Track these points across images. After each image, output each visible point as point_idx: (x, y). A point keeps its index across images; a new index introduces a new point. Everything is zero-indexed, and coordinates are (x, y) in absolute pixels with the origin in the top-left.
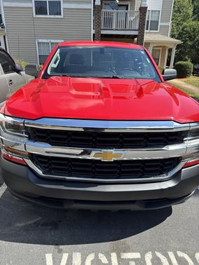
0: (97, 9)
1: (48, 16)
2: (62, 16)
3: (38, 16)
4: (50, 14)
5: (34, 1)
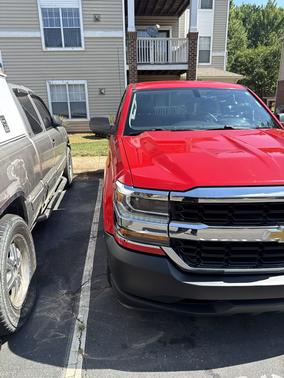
0: (131, 38)
1: (63, 49)
2: (83, 48)
3: (49, 49)
4: (66, 46)
5: (42, 28)
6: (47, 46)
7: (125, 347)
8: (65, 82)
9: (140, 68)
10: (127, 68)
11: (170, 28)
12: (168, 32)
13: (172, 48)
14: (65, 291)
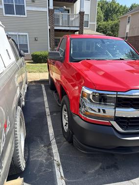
0: (51, 12)
1: (15, 15)
2: (26, 16)
3: (7, 15)
4: (17, 14)
5: (3, 3)
6: (6, 13)
7: (84, 173)
8: (16, 34)
9: (56, 28)
10: (49, 27)
11: (70, 9)
12: (68, 11)
13: (72, 19)
14: (43, 145)
